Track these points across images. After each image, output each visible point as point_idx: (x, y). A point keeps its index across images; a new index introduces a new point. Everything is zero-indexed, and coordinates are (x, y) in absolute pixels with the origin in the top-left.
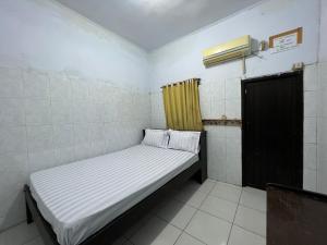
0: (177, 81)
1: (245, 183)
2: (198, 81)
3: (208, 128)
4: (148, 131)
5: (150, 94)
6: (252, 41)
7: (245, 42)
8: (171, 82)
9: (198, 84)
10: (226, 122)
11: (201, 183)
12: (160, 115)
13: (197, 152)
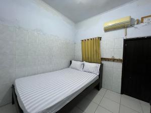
0: (89, 38)
2: (100, 38)
3: (104, 62)
4: (73, 62)
5: (75, 43)
6: (132, 19)
7: (128, 20)
8: (86, 38)
9: (100, 40)
10: (114, 60)
11: (99, 90)
12: (79, 54)
13: (98, 74)
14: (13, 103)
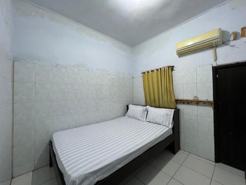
0: (154, 68)
1: (218, 160)
2: (172, 68)
3: (181, 107)
4: (131, 106)
5: (133, 78)
8: (149, 69)
9: (172, 70)
10: (197, 103)
11: (174, 153)
12: (140, 94)
13: (171, 126)
14: (51, 165)
